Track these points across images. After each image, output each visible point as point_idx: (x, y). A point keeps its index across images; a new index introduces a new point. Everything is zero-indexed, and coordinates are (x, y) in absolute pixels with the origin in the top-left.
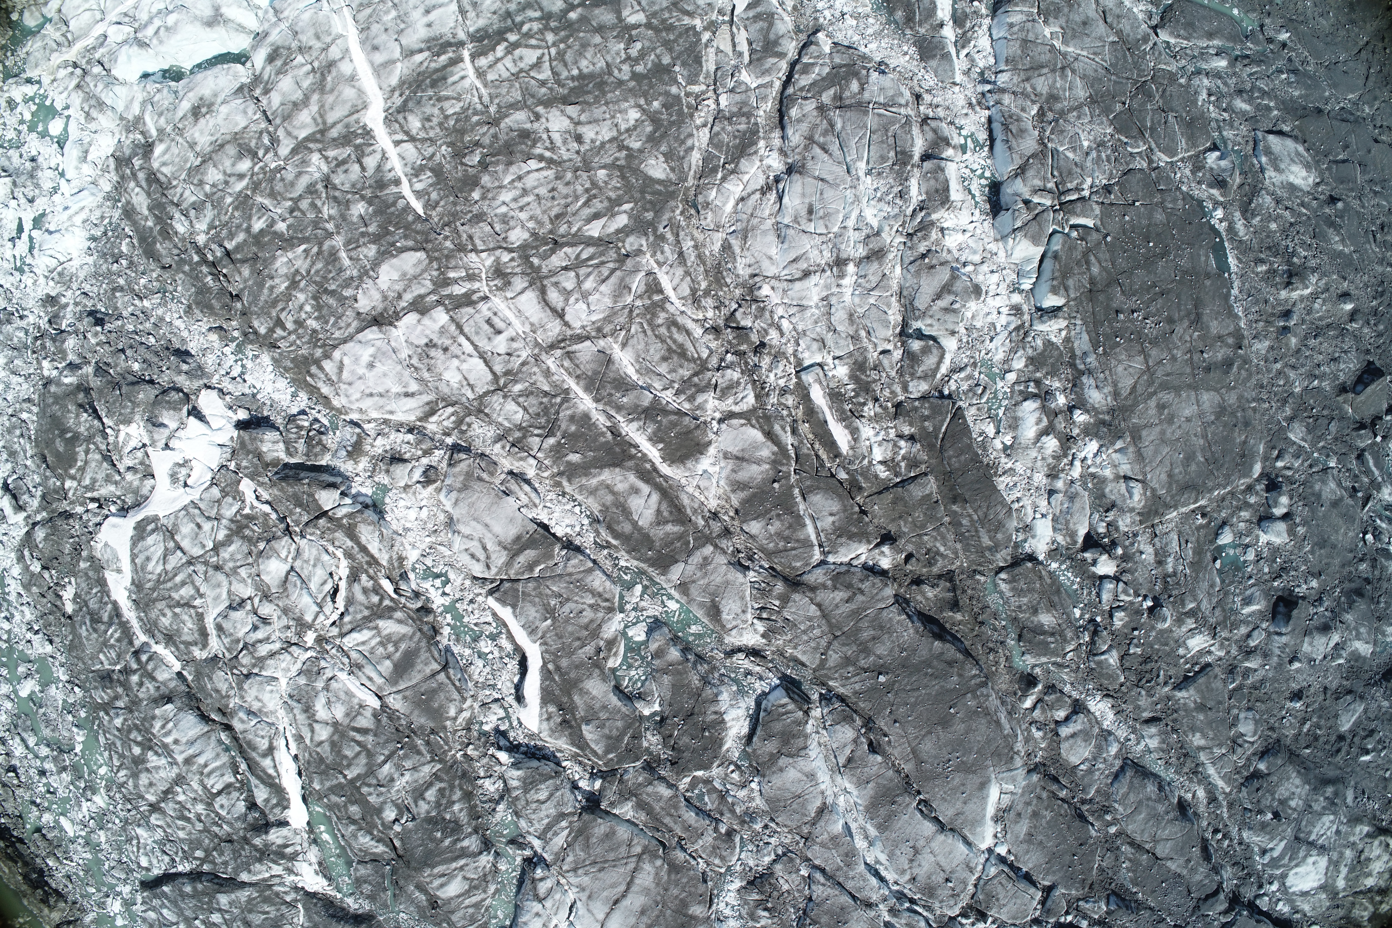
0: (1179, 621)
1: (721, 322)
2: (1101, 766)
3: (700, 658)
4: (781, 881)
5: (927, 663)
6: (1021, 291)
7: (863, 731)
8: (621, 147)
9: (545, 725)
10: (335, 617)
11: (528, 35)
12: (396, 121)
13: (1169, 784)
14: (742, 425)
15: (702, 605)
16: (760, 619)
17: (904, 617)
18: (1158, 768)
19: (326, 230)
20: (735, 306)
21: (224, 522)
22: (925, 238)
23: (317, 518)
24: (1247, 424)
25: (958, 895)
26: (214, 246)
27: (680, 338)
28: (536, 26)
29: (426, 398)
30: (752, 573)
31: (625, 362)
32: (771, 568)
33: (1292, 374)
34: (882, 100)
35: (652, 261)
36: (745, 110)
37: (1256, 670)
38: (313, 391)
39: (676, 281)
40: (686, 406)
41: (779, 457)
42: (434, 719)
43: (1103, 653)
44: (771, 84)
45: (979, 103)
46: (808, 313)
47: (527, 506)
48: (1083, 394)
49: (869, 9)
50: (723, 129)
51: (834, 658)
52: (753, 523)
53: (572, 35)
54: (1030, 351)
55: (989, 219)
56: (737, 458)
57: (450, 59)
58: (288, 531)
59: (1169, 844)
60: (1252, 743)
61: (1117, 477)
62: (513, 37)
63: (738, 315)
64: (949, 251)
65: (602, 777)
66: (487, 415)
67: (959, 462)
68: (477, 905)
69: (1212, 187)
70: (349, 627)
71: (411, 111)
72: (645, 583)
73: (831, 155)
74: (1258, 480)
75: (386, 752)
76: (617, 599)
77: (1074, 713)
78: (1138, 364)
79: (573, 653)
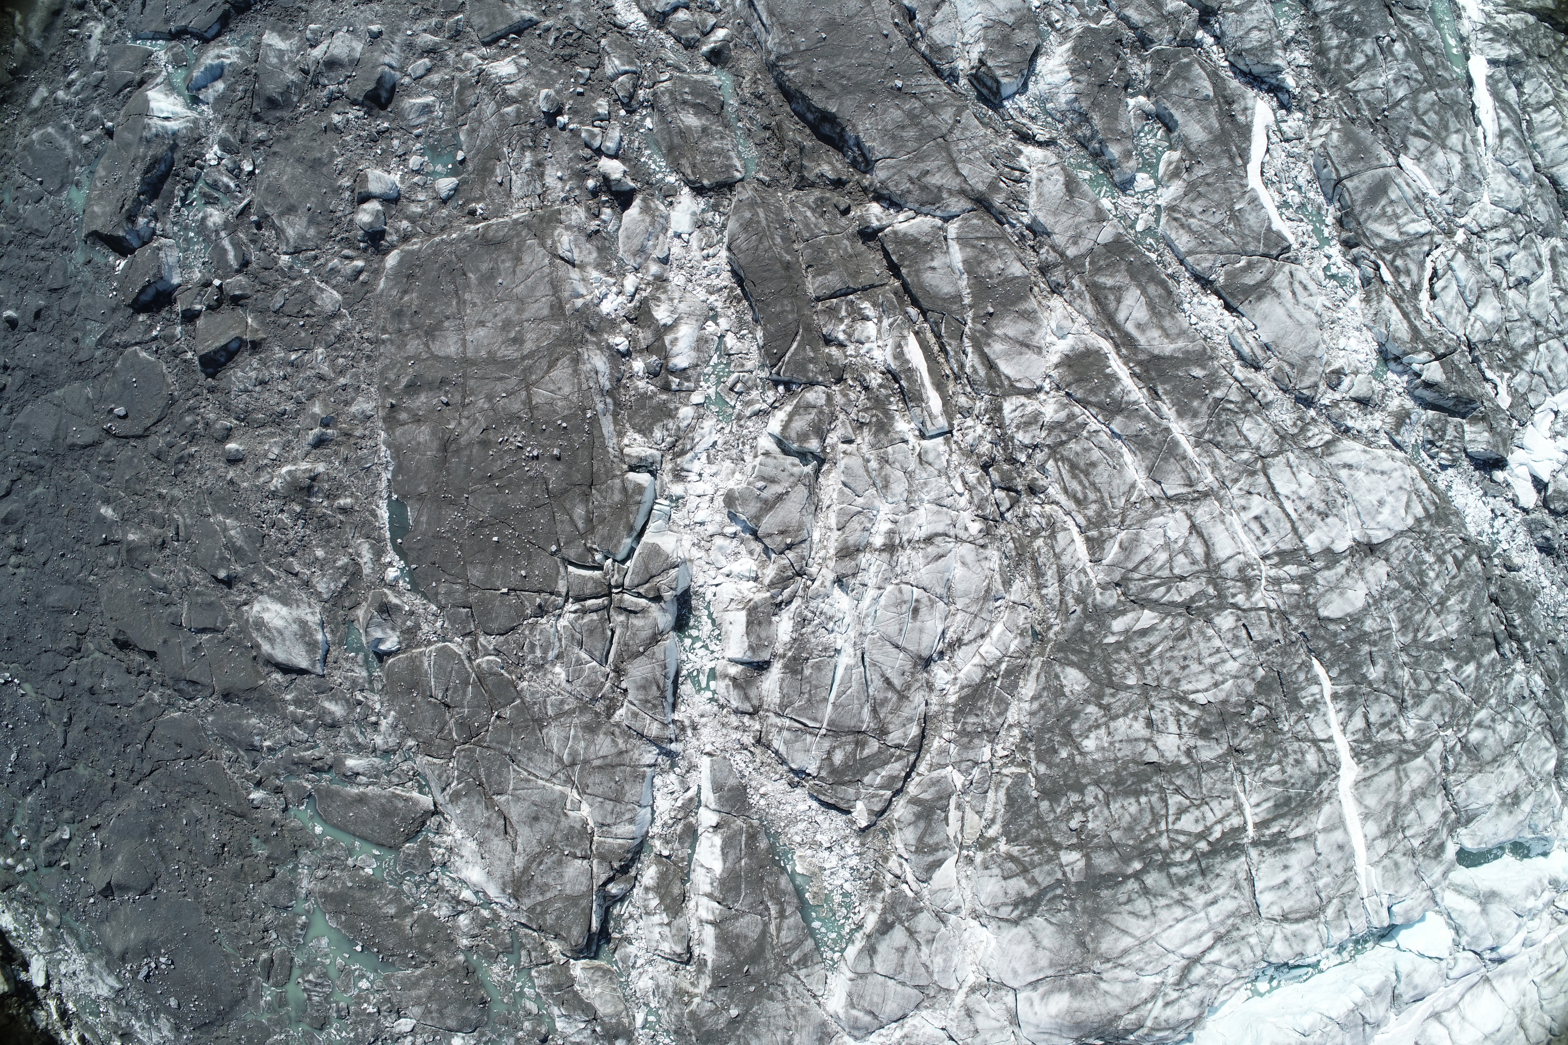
0: (525, 95)
1: (1024, 499)
3: (1083, 144)
5: (846, 91)
6: (669, 497)
7: (918, 35)
8: (1107, 708)
9: (1250, 103)
10: (1436, 253)
11: (1186, 847)
12: (1328, 764)
14: (1019, 381)
15: (1084, 196)
16: (1023, 171)
17: (868, 144)
19: (1408, 654)
20: (1008, 515)
21: (1528, 369)
22: (783, 569)
23: (1444, 355)
24: (398, 314)
26: (1510, 655)
27: (1074, 485)
28: (1177, 857)
29: (1333, 460)
30: (1026, 220)
31: (1132, 468)
32: (1002, 224)
34: (809, 738)
35: (1092, 575)
36: (966, 740)
37: (425, 31)
38: (1433, 488)
39: (1070, 550)
40: (1077, 409)
41: (983, 340)
42: (1352, 132)
43: (626, 72)
44: (932, 767)
45: (683, 729)
46: (933, 495)
47: (1248, 331)
48: (612, 368)
49: (798, 853)
50: (993, 720)
51: (947, 115)
52: (1018, 273)
53: (1142, 842)
54: (671, 425)
55: (694, 587)
56: (1028, 346)
57: (1268, 828)
58: (1471, 347)
61: (582, 267)
62: (1203, 846)
63: (1007, 504)
64: (751, 553)
65: (1194, 41)
66: (1277, 432)
67: (782, 305)
69: (397, 606)
70: (1426, 239)
71: (1313, 773)
72: (1132, 232)
73: (883, 676)
74: (393, 247)
75: (1399, 109)
76: (1163, 220)
77: (665, 14)
78: (541, 395)
79: (1216, 171)
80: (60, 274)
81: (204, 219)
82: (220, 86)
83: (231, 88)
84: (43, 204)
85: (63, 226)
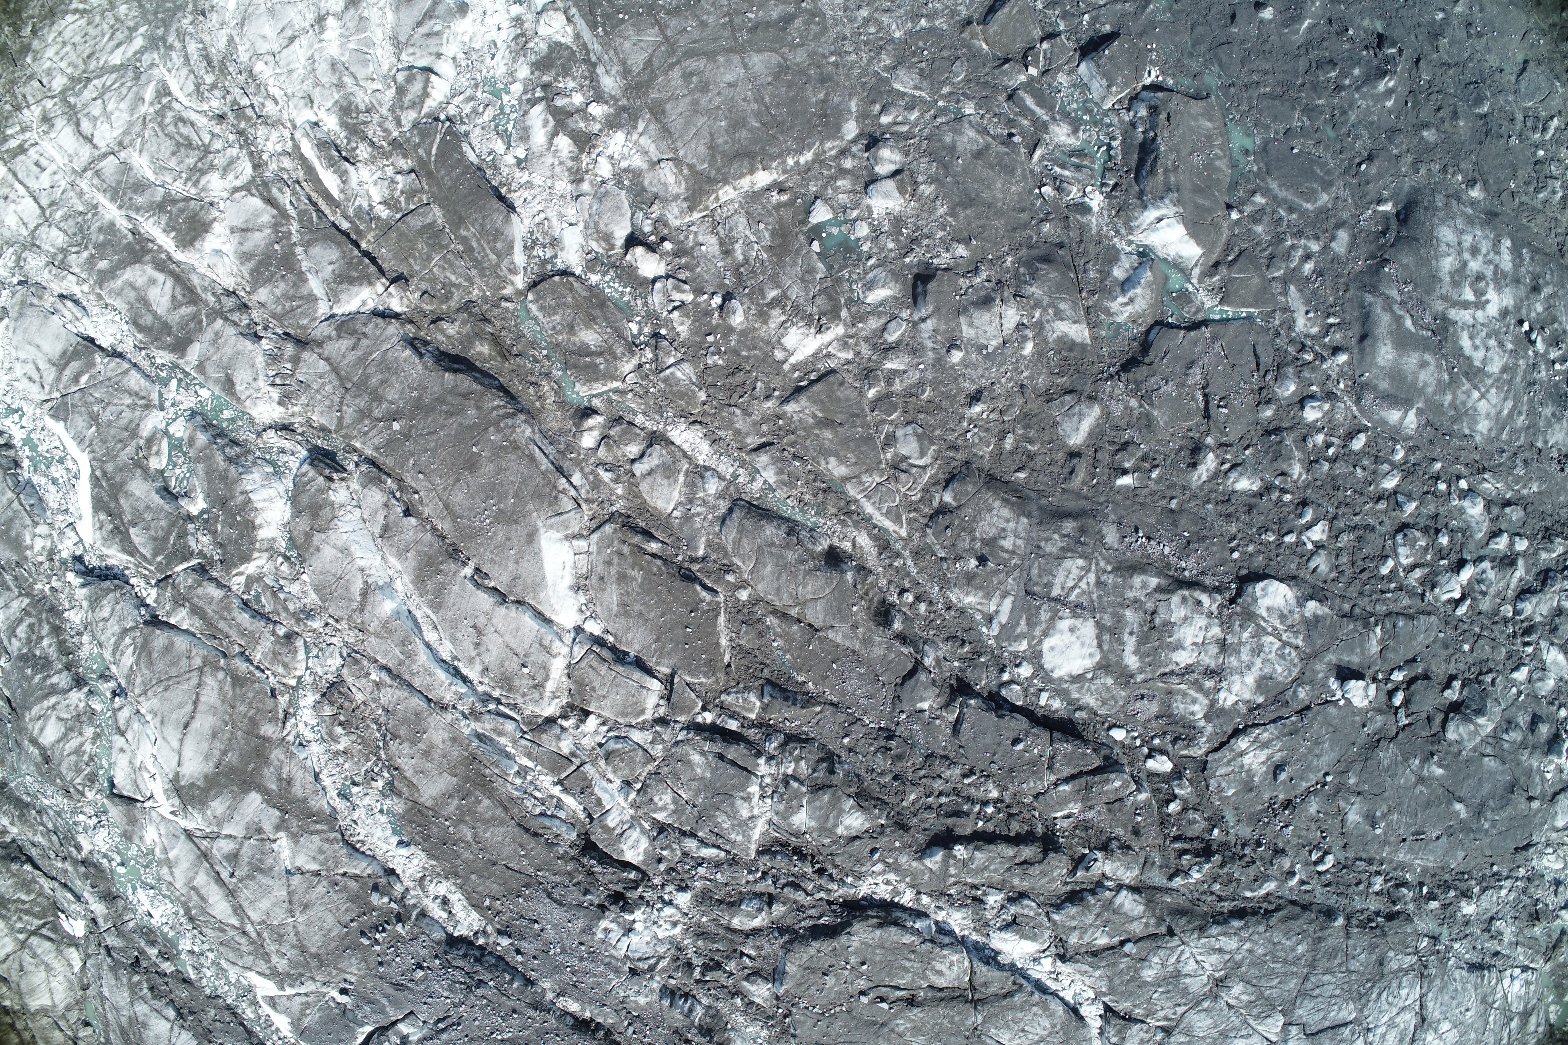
0: (763, 316)
1: (226, 109)
2: (699, 509)
3: (234, 443)
4: (353, 689)
5: (441, 400)
7: (398, 494)
9: (98, 535)
13: (811, 530)
14: (242, 196)
15: (217, 381)
16: (273, 385)
17: (408, 352)
18: (790, 509)
25: (542, 686)
27: (186, 131)
30: (264, 341)
31: (144, 165)
32: (285, 334)
33: (885, 19)
35: (165, 71)
37: (905, 372)
39: (182, 80)
40: (193, 191)
41: (278, 218)
42: (15, 550)
43: (668, 368)
46: (295, 75)
47: (72, 322)
48: (600, 87)
51: (349, 413)
52: (261, 290)
56: (243, 230)
59: (820, 606)
60: (924, 468)
66: (38, 247)
67: (451, 178)
68: (78, 751)
72: (180, 376)
74: (855, 141)
76: (155, 396)
77: (650, 445)
78: (652, 36)
79: (116, 456)
80: (1225, 59)
81: (1075, 131)
82: (1118, 273)
83: (1105, 274)
84: (1281, 127)
85: (1244, 107)
